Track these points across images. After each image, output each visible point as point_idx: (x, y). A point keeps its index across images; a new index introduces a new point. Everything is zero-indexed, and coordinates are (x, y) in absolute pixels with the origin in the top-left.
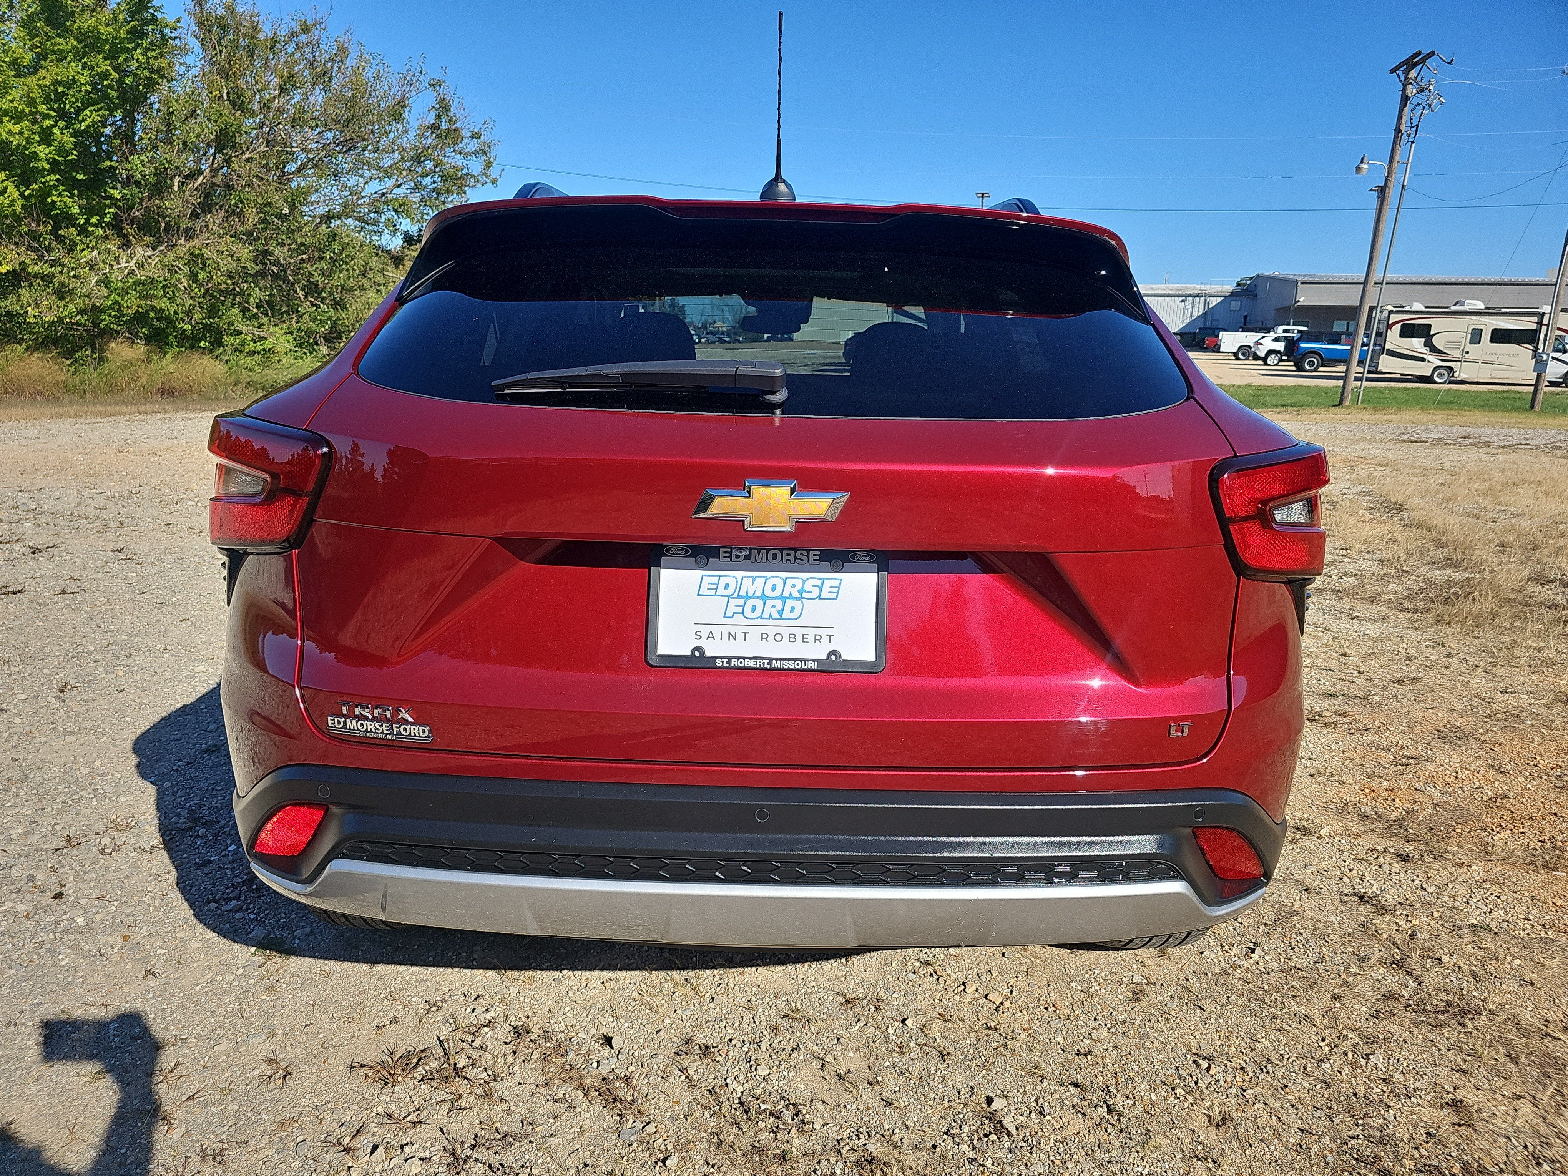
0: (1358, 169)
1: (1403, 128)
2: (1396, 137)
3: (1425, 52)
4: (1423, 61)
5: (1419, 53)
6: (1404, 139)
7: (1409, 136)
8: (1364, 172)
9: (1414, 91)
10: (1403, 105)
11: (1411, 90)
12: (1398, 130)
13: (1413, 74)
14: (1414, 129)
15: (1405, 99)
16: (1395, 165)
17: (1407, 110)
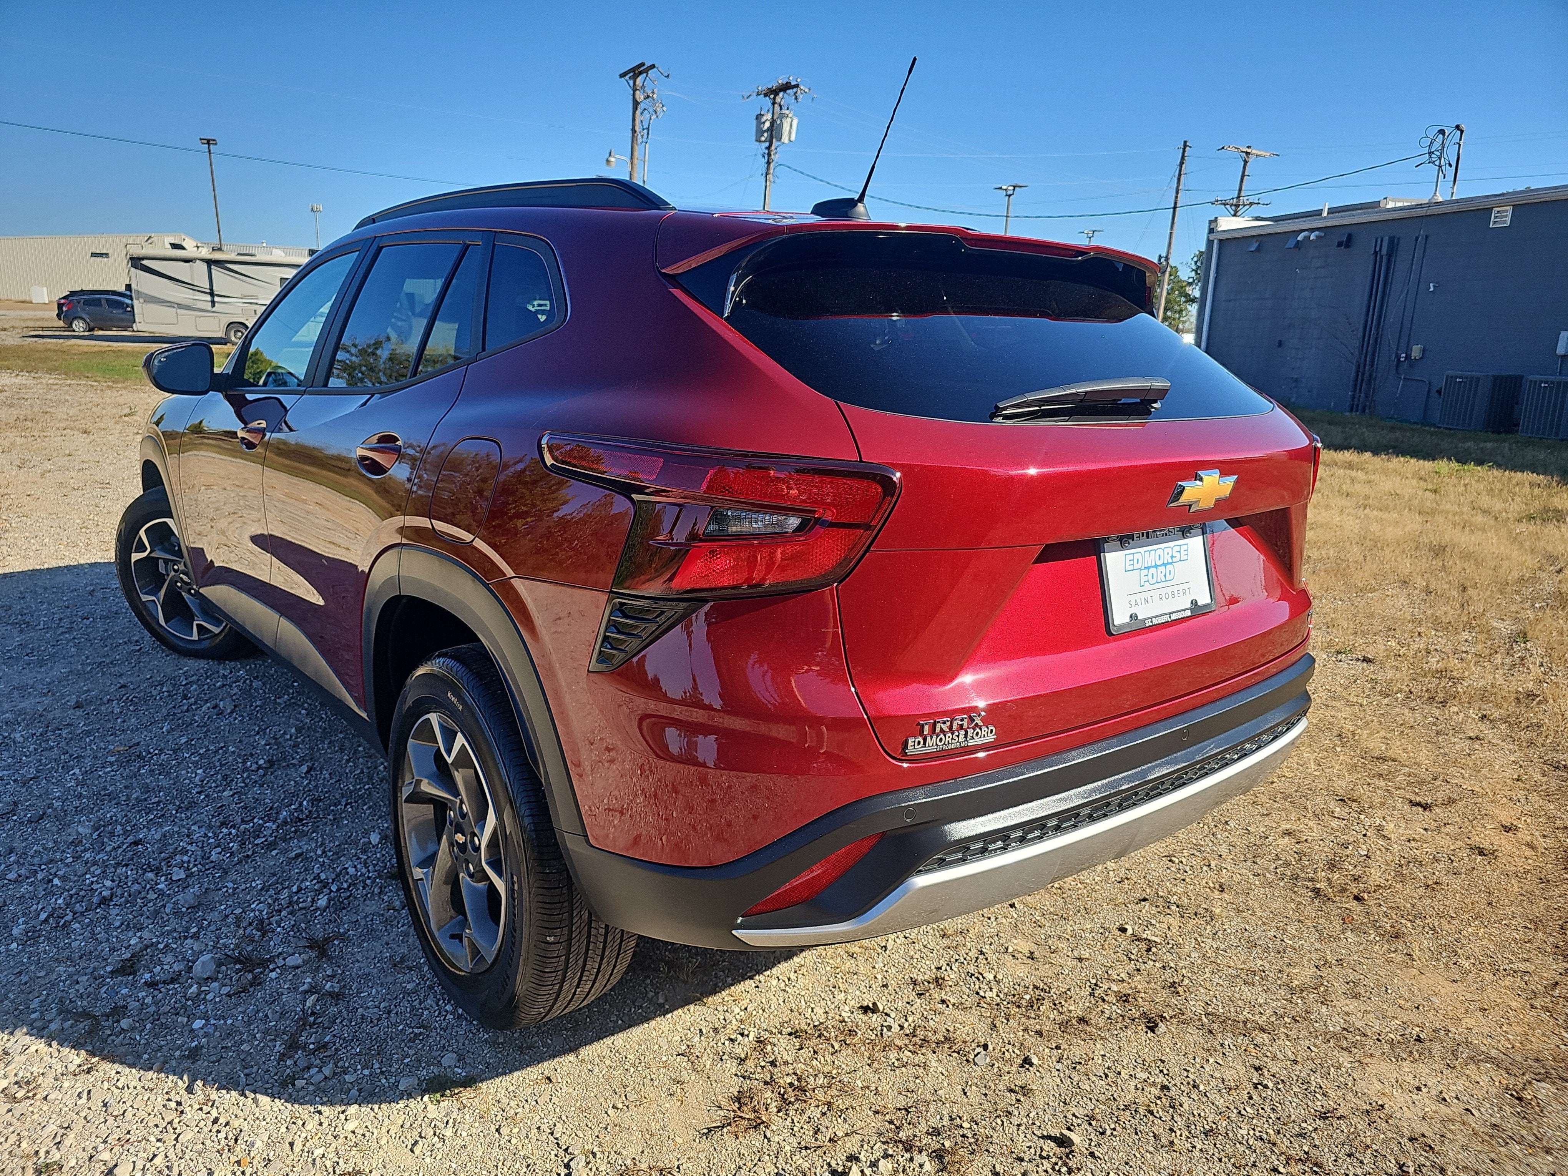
0: (608, 161)
1: (637, 129)
2: (633, 136)
3: (647, 64)
4: (646, 71)
5: (643, 64)
6: (640, 140)
7: (642, 136)
8: (613, 164)
9: (642, 97)
10: (635, 109)
11: (640, 96)
12: (634, 131)
13: (639, 81)
14: (646, 131)
15: (636, 104)
16: (636, 161)
17: (638, 112)
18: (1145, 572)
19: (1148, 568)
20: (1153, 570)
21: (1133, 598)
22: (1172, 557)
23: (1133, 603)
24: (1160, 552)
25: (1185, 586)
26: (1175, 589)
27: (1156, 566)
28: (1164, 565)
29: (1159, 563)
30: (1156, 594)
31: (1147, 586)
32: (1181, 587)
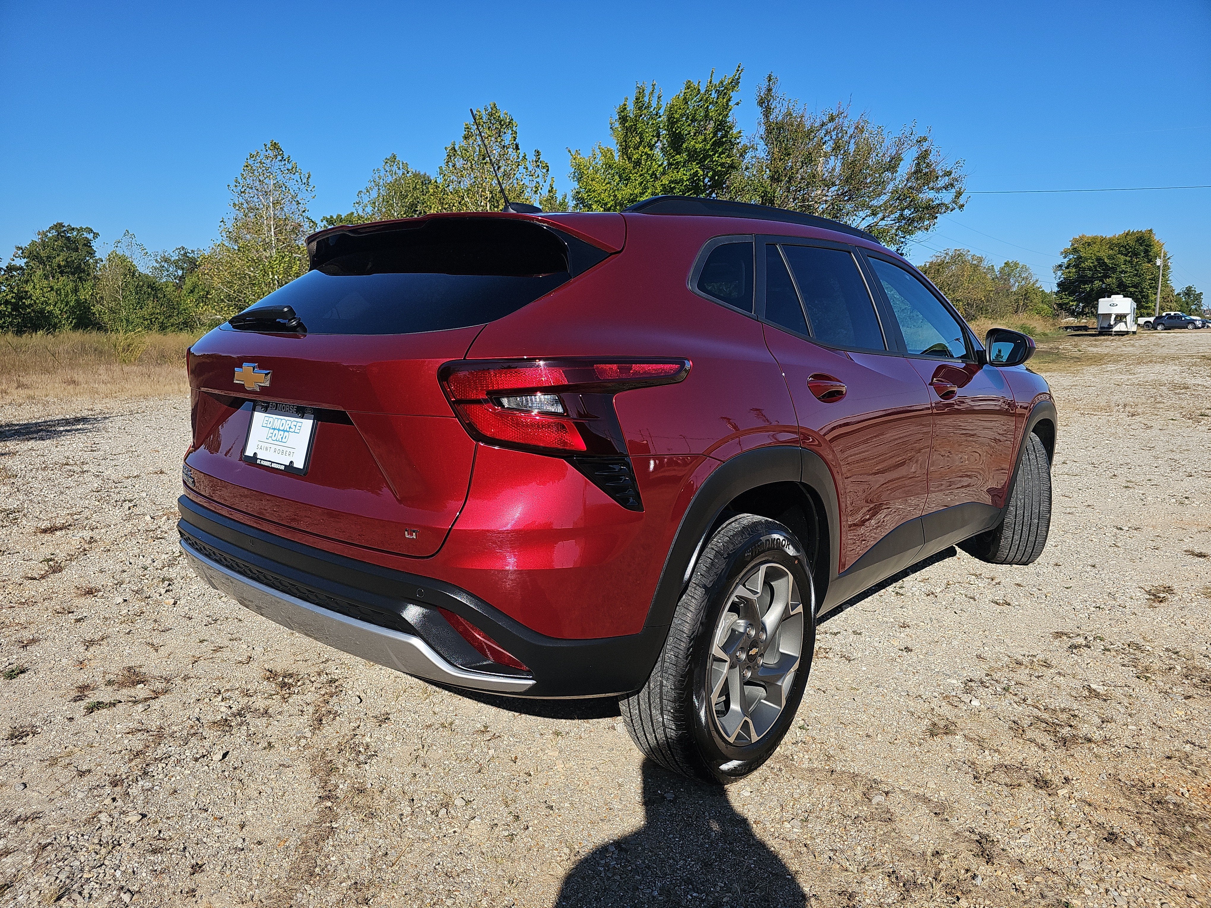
18: (272, 431)
19: (274, 429)
20: (276, 431)
21: (261, 444)
22: (290, 428)
23: (259, 447)
24: (284, 421)
25: (292, 450)
26: (285, 449)
27: (279, 430)
28: (284, 431)
29: (281, 428)
30: (273, 447)
31: (270, 441)
32: (289, 450)
